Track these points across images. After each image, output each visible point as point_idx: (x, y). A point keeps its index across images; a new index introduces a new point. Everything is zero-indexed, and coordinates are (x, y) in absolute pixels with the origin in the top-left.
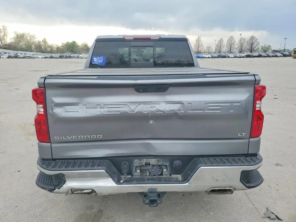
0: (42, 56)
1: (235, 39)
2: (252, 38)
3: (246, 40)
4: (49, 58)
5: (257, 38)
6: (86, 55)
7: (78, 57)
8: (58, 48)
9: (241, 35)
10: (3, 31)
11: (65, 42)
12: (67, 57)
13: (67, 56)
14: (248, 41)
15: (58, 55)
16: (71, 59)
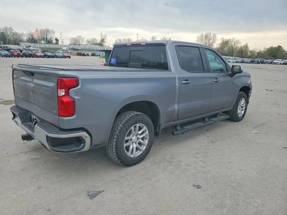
0: (233, 61)
4: (240, 63)
6: (283, 61)
7: (271, 63)
8: (259, 53)
10: (213, 38)
11: (268, 47)
12: (258, 63)
13: (259, 61)
15: (249, 60)
16: (264, 64)
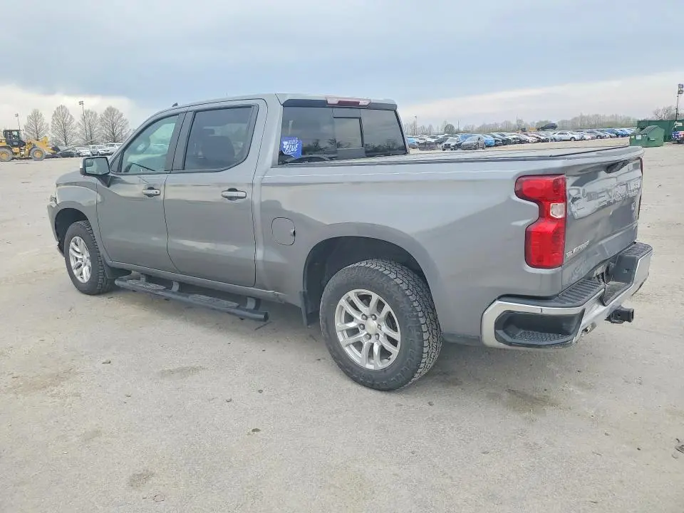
1: (71, 113)
2: (111, 111)
3: (99, 117)
5: (121, 111)
9: (81, 103)
14: (102, 120)
